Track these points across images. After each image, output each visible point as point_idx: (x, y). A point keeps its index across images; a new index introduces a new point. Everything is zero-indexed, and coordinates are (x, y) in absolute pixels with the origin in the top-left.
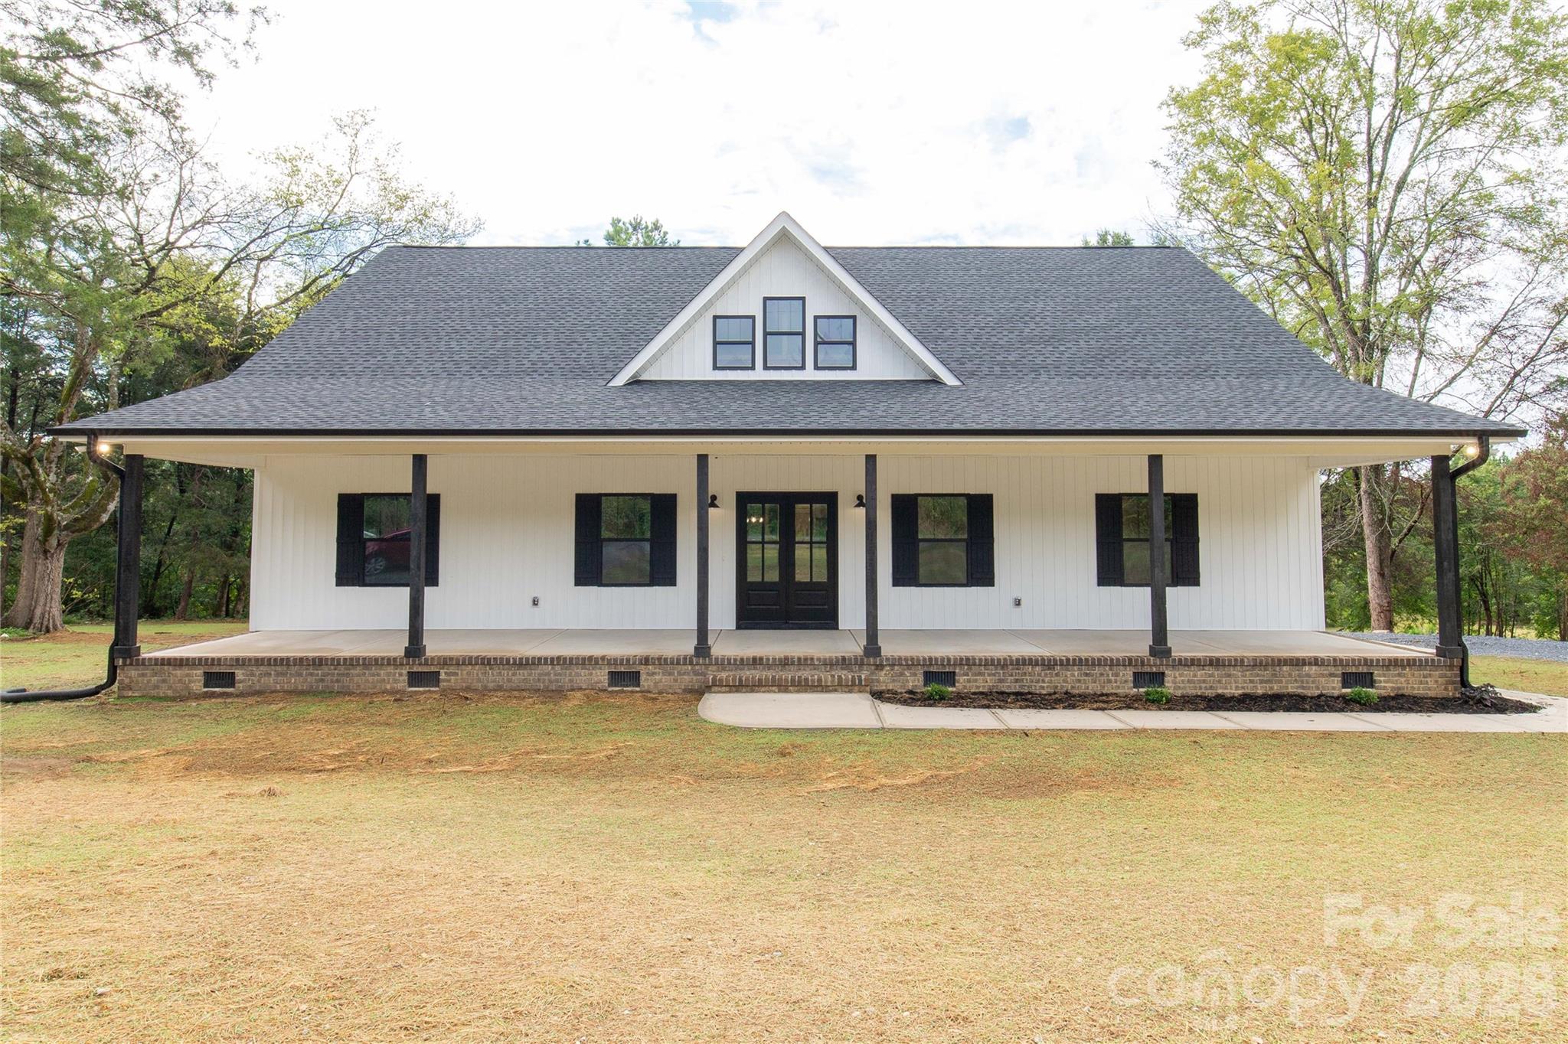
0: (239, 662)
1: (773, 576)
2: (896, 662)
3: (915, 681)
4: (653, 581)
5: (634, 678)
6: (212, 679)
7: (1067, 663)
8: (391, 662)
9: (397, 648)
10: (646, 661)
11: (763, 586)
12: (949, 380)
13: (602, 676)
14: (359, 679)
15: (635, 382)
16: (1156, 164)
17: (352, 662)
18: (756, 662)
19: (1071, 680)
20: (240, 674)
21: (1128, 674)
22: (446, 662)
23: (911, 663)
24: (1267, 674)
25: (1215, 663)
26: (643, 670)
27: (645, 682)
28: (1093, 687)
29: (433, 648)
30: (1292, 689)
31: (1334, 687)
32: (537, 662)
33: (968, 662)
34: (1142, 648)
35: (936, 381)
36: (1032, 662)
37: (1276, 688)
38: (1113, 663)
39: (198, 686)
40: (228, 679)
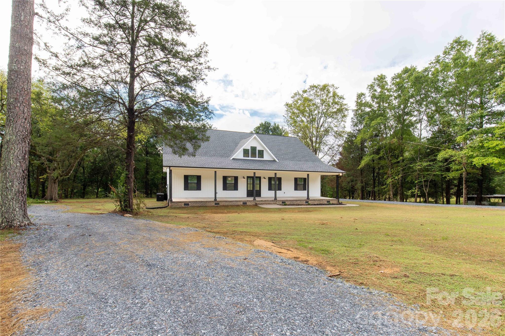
0: (190, 202)
1: (251, 189)
2: (279, 201)
3: (281, 203)
4: (235, 190)
5: (246, 203)
6: (185, 204)
7: (298, 200)
8: (213, 201)
9: (213, 200)
10: (248, 201)
11: (250, 190)
12: (277, 161)
13: (242, 203)
14: (208, 204)
15: (233, 159)
16: (284, 116)
17: (206, 202)
18: (262, 201)
19: (299, 202)
20: (190, 204)
21: (305, 202)
22: (220, 201)
23: (280, 201)
24: (319, 201)
25: (314, 200)
26: (247, 202)
27: (247, 204)
28: (301, 203)
29: (218, 200)
30: (322, 203)
31: (326, 203)
32: (233, 201)
33: (287, 200)
34: (306, 199)
35: (274, 161)
36: (294, 200)
37: (320, 203)
38: (303, 200)
39: (183, 206)
40: (188, 204)
